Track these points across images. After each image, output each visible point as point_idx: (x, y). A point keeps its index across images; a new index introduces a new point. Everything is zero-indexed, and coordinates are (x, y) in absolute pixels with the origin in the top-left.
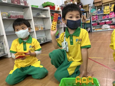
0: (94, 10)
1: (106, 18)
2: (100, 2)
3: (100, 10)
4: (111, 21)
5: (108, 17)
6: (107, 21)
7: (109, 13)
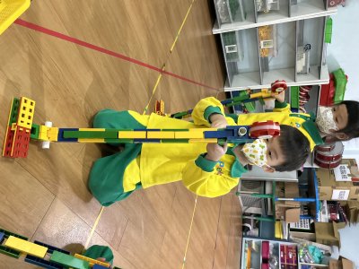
0: (317, 255)
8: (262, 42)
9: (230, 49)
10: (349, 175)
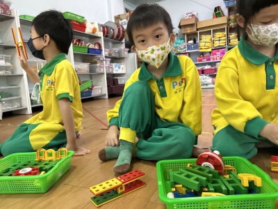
0: (179, 41)
1: (205, 61)
2: (192, 25)
3: (192, 42)
4: (213, 68)
5: (209, 59)
6: (207, 67)
7: (210, 50)
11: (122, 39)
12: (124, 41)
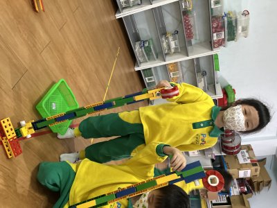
8: (171, 73)
9: (149, 80)
10: (248, 158)
11: (225, 152)
12: (223, 154)
